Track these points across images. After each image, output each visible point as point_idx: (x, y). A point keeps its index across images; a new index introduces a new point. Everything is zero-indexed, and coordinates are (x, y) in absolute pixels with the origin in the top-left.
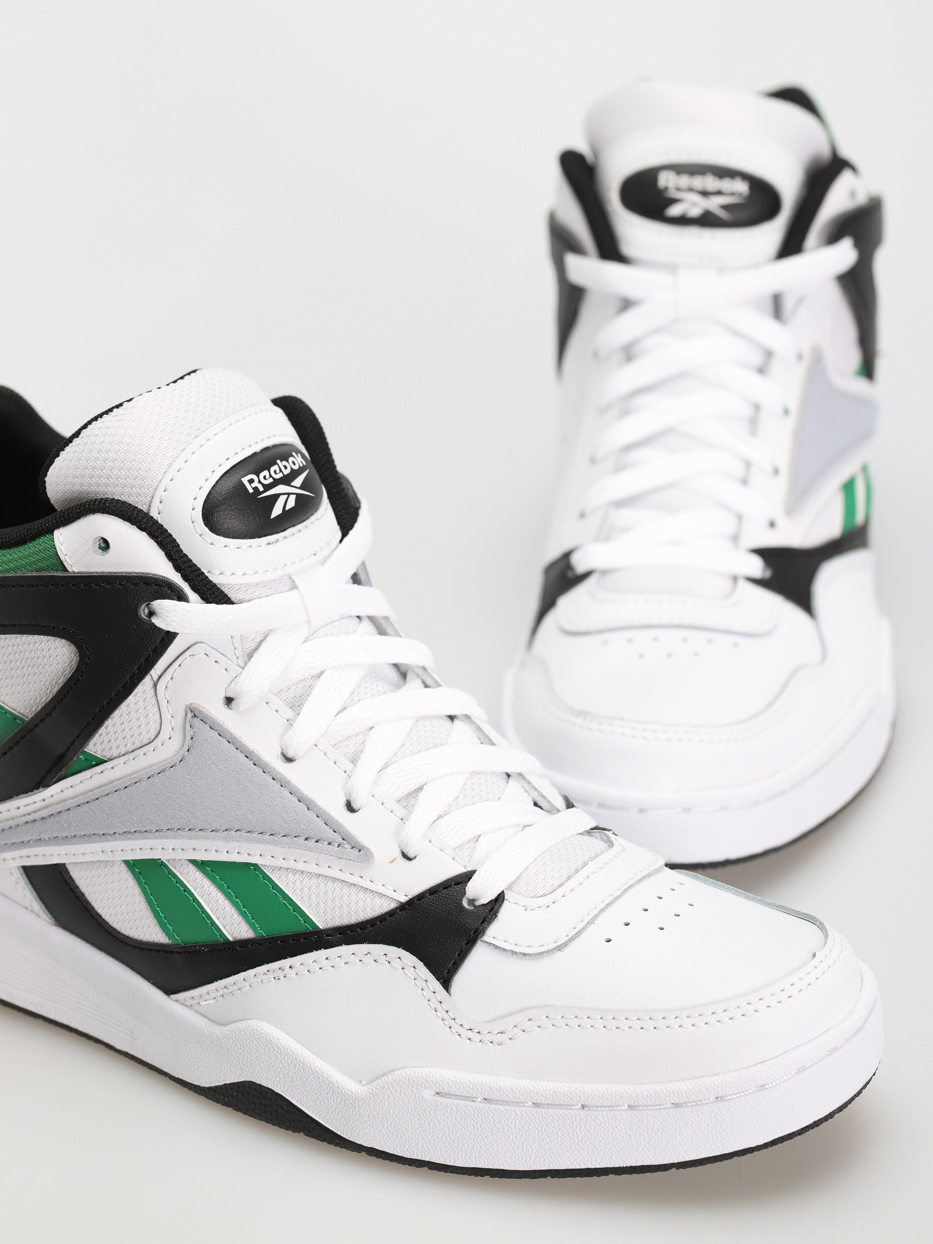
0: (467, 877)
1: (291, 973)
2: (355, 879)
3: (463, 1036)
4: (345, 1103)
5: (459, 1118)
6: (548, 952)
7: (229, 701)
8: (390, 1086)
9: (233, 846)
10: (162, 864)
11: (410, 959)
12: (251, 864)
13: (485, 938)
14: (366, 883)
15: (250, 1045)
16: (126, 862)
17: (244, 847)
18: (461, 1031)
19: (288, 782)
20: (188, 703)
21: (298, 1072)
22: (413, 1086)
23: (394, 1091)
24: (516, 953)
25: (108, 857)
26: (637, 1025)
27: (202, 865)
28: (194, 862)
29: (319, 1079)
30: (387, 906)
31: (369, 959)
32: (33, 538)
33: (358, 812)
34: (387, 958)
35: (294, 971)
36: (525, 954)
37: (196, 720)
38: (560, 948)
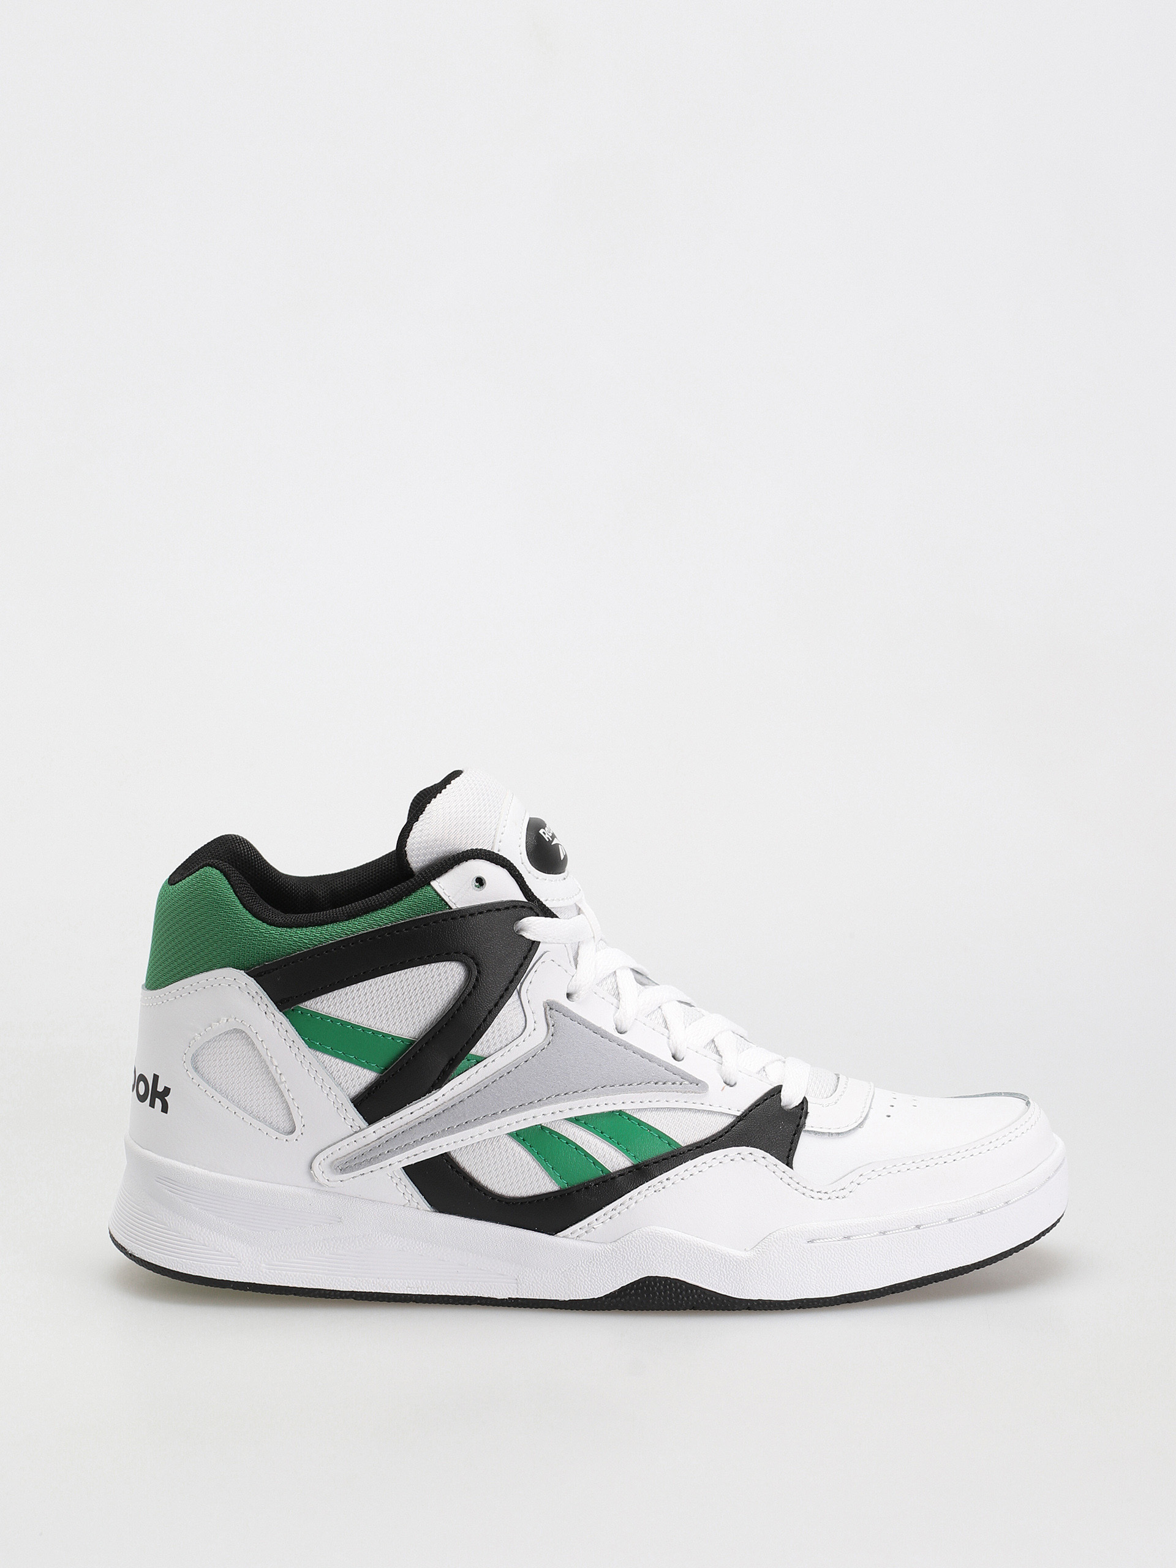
0: (778, 1090)
1: (668, 1184)
2: (698, 1106)
3: (815, 1197)
4: (737, 1267)
5: (829, 1256)
6: (853, 1129)
7: (569, 996)
8: (774, 1244)
9: (602, 1100)
10: (542, 1128)
11: (759, 1153)
12: (617, 1111)
13: (807, 1128)
14: (706, 1107)
15: (646, 1246)
16: (510, 1135)
17: (610, 1099)
18: (812, 1194)
19: (631, 1045)
20: (545, 1000)
21: (693, 1255)
22: (792, 1239)
23: (777, 1246)
24: (832, 1134)
25: (497, 1133)
26: (941, 1161)
27: (576, 1120)
28: (570, 1120)
29: (712, 1254)
30: (727, 1121)
31: (727, 1159)
32: (414, 890)
33: (683, 1061)
34: (742, 1156)
35: (671, 1182)
36: (839, 1134)
37: (553, 1011)
38: (861, 1125)
